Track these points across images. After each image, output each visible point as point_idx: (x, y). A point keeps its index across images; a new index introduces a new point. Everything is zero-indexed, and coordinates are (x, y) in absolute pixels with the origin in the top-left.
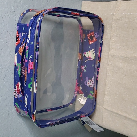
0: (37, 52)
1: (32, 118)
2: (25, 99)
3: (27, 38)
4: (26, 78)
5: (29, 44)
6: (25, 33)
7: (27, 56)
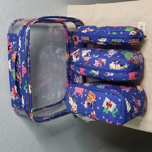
0: (28, 58)
1: (30, 115)
2: (21, 100)
3: (18, 46)
4: (21, 82)
5: (21, 52)
6: (15, 42)
7: (20, 62)
